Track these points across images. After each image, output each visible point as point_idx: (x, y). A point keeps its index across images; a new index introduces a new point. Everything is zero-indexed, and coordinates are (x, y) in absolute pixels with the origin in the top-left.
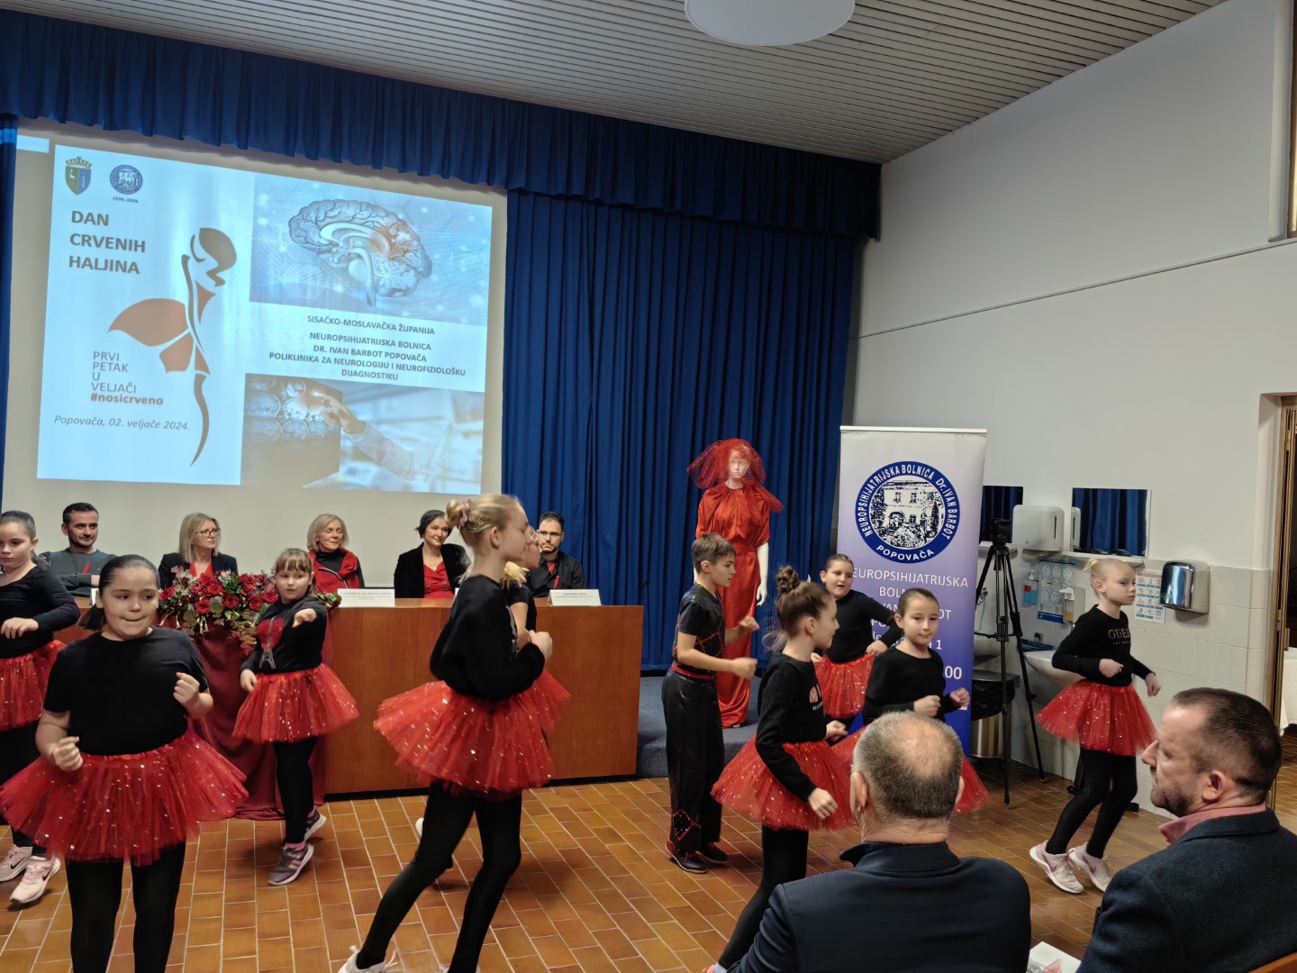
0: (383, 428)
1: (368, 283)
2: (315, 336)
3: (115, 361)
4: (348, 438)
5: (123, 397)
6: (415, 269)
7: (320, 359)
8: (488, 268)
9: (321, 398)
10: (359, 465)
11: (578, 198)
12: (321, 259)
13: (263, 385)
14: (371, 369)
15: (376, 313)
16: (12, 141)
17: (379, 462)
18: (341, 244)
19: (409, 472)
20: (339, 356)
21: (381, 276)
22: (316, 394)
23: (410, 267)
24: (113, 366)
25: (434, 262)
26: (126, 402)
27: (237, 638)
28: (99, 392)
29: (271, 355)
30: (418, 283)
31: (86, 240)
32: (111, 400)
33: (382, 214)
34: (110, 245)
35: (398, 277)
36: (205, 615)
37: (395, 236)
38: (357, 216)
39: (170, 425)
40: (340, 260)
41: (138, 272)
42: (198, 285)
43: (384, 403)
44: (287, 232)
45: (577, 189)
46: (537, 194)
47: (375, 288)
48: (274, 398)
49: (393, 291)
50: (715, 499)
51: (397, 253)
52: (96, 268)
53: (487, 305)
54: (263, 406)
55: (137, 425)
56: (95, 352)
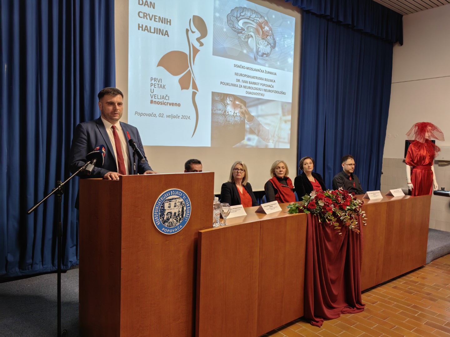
1: (255, 50)
2: (236, 74)
3: (160, 83)
4: (248, 124)
5: (164, 102)
6: (270, 44)
7: (239, 86)
9: (239, 105)
10: (252, 136)
11: (326, 16)
12: (238, 36)
13: (218, 98)
14: (255, 91)
18: (246, 30)
19: (267, 139)
20: (245, 84)
21: (259, 47)
22: (237, 103)
24: (159, 85)
25: (277, 42)
26: (165, 105)
28: (154, 100)
29: (221, 83)
30: (271, 51)
31: (145, 15)
32: (159, 104)
33: (260, 16)
35: (264, 47)
37: (264, 28)
38: (251, 16)
39: (184, 117)
40: (245, 37)
41: (168, 36)
42: (193, 45)
43: (260, 107)
44: (227, 21)
45: (328, 13)
47: (258, 52)
48: (222, 104)
49: (264, 54)
51: (265, 36)
52: (150, 32)
53: (293, 63)
54: (219, 108)
55: (170, 117)
56: (151, 78)
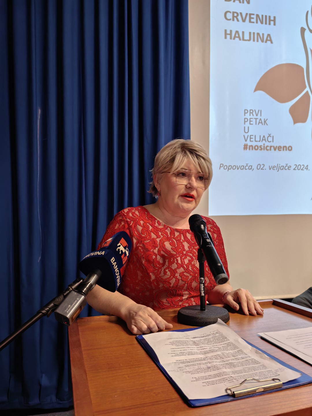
3: (259, 117)
5: (265, 146)
24: (258, 121)
26: (267, 150)
28: (249, 143)
31: (235, 16)
32: (257, 149)
34: (252, 20)
39: (298, 167)
41: (272, 43)
52: (243, 40)
55: (276, 168)
56: (245, 110)
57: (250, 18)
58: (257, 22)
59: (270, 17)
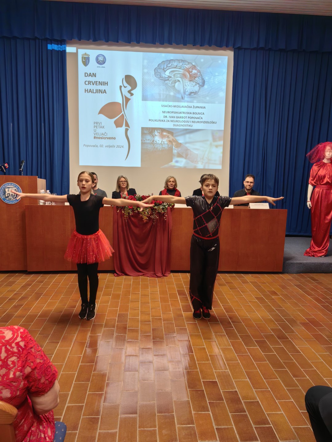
0: (187, 145)
1: (182, 91)
2: (164, 112)
3: (100, 125)
4: (175, 149)
5: (104, 137)
6: (199, 84)
7: (166, 121)
8: (226, 80)
9: (167, 135)
10: (179, 159)
11: (262, 48)
12: (166, 83)
13: (147, 131)
14: (183, 124)
15: (185, 102)
16: (65, 49)
17: (186, 158)
18: (172, 77)
19: (196, 161)
20: (172, 119)
21: (187, 88)
22: (165, 134)
23: (197, 83)
24: (100, 127)
25: (205, 80)
26: (104, 139)
27: (142, 217)
28: (96, 136)
29: (150, 120)
30: (200, 89)
31: (89, 83)
32: (100, 138)
33: (187, 63)
34: (97, 84)
35: (192, 88)
36: (131, 209)
37: (192, 72)
38: (178, 65)
39: (118, 146)
40: (172, 83)
41: (106, 93)
42: (125, 96)
43: (187, 136)
44: (154, 74)
45: (262, 45)
46: (245, 49)
47: (185, 93)
48: (151, 136)
49: (191, 93)
50: (318, 167)
51: (192, 78)
52: (93, 93)
53: (225, 96)
54: (147, 139)
55: (108, 147)
56: (94, 122)
57: (96, 83)
58: (99, 85)
59: (105, 82)
